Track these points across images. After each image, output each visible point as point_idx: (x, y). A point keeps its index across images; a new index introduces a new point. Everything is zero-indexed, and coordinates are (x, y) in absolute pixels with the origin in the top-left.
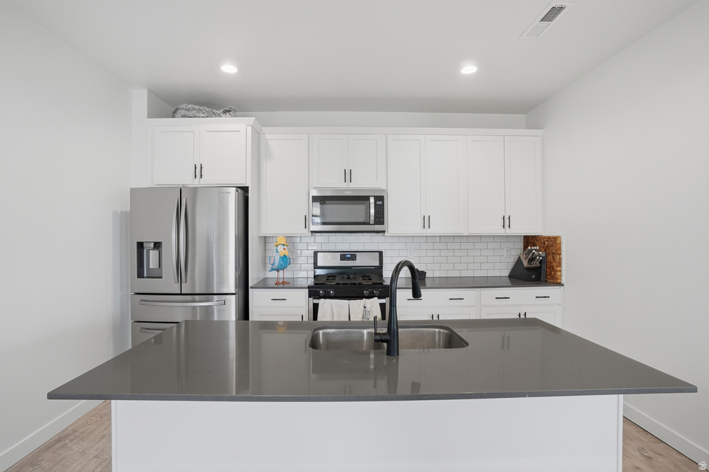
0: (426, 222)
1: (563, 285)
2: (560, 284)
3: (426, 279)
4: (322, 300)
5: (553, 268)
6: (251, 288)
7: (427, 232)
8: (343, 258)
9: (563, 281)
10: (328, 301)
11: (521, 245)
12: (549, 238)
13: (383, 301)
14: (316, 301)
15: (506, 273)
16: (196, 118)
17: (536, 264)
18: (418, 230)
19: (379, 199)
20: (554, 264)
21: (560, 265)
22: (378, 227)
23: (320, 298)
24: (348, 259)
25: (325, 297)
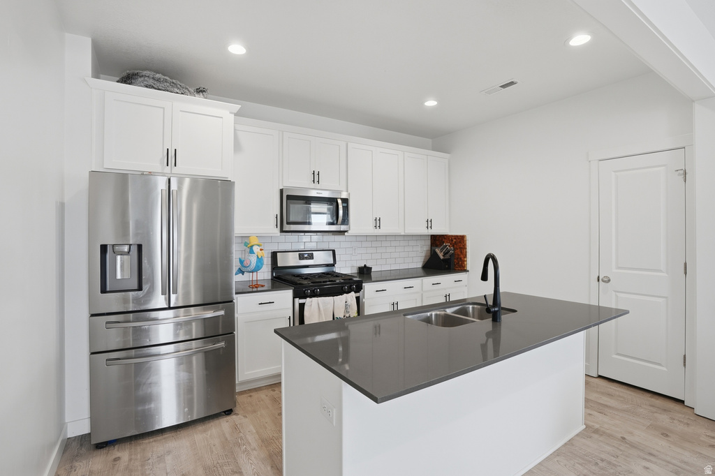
0: (378, 223)
1: (468, 271)
2: (466, 271)
3: (372, 274)
4: (308, 299)
5: (461, 259)
6: (236, 293)
7: (378, 232)
8: (301, 257)
9: (468, 268)
10: (314, 299)
11: (428, 242)
12: (456, 237)
13: (358, 295)
14: (302, 301)
15: (420, 265)
16: (166, 92)
17: (447, 256)
18: (370, 230)
19: (345, 201)
20: (462, 256)
21: (465, 256)
22: (343, 228)
23: (305, 297)
24: (306, 258)
25: (311, 296)
